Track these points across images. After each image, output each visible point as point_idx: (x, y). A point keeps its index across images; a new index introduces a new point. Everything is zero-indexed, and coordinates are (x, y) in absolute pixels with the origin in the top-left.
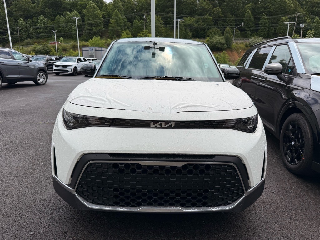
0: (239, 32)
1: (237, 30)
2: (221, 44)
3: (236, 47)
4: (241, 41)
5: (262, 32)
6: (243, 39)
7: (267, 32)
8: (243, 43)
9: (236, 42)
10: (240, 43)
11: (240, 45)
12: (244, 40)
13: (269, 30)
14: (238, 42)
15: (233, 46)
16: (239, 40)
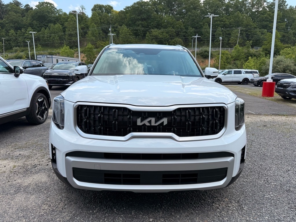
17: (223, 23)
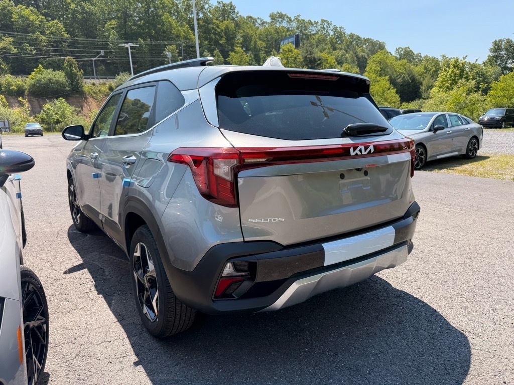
2: (57, 82)
3: (92, 90)
4: (101, 81)
8: (104, 84)
9: (93, 81)
10: (100, 84)
11: (100, 88)
12: (106, 78)
14: (96, 81)
15: (86, 89)
16: (97, 78)
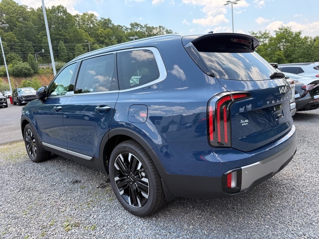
0: (41, 58)
1: (38, 56)
2: (26, 69)
3: (43, 72)
4: (47, 66)
5: (62, 57)
6: (48, 64)
7: (67, 57)
9: (42, 67)
10: (46, 68)
11: (47, 70)
13: (68, 55)
14: (44, 67)
15: (40, 72)
16: (44, 65)
17: (63, 37)
